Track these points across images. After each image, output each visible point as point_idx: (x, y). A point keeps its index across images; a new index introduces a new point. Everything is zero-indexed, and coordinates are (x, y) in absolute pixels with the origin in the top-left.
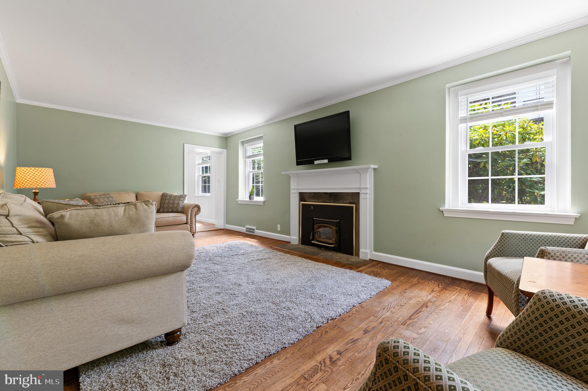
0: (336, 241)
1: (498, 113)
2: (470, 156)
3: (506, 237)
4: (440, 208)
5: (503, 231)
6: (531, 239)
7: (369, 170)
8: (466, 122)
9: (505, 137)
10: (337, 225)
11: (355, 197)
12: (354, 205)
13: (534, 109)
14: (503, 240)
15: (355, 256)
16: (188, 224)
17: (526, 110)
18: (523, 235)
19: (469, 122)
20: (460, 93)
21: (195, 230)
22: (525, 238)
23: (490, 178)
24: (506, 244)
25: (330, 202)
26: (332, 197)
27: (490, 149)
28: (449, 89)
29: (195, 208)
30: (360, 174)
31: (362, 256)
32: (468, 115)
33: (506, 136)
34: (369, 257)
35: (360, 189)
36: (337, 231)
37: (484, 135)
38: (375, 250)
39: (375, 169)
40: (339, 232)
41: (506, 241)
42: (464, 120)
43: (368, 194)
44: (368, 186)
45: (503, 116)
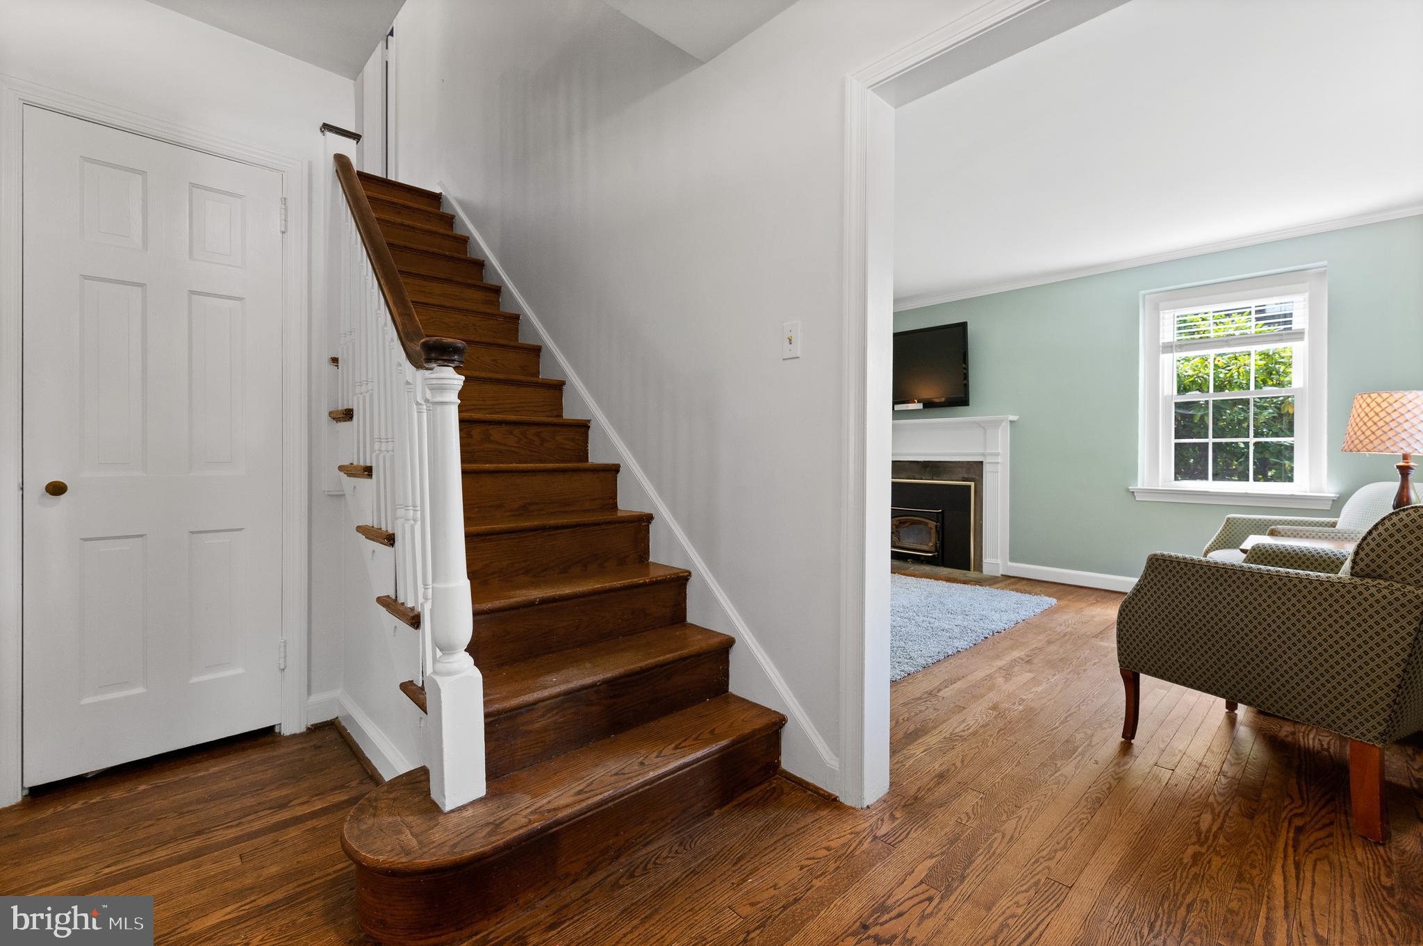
0: (936, 546)
1: (1222, 341)
2: (1178, 405)
3: (1232, 523)
4: (1130, 487)
5: (1229, 516)
6: (1265, 525)
7: (1003, 424)
8: (1172, 352)
9: (1236, 373)
10: (940, 518)
11: (975, 469)
12: (973, 483)
13: (1277, 338)
14: (1228, 528)
15: (974, 570)
17: (1261, 339)
18: (1255, 520)
19: (1177, 351)
20: (1162, 304)
22: (1258, 524)
23: (1211, 440)
24: (1233, 533)
25: (924, 478)
26: (928, 469)
27: (1212, 396)
28: (1144, 296)
30: (985, 430)
31: (987, 570)
32: (1175, 340)
33: (1238, 372)
34: (1001, 571)
35: (983, 455)
36: (938, 529)
37: (1202, 370)
38: (1012, 559)
39: (1011, 422)
40: (941, 533)
41: (1233, 528)
42: (1168, 348)
43: (999, 466)
44: (1000, 451)
45: (1229, 346)
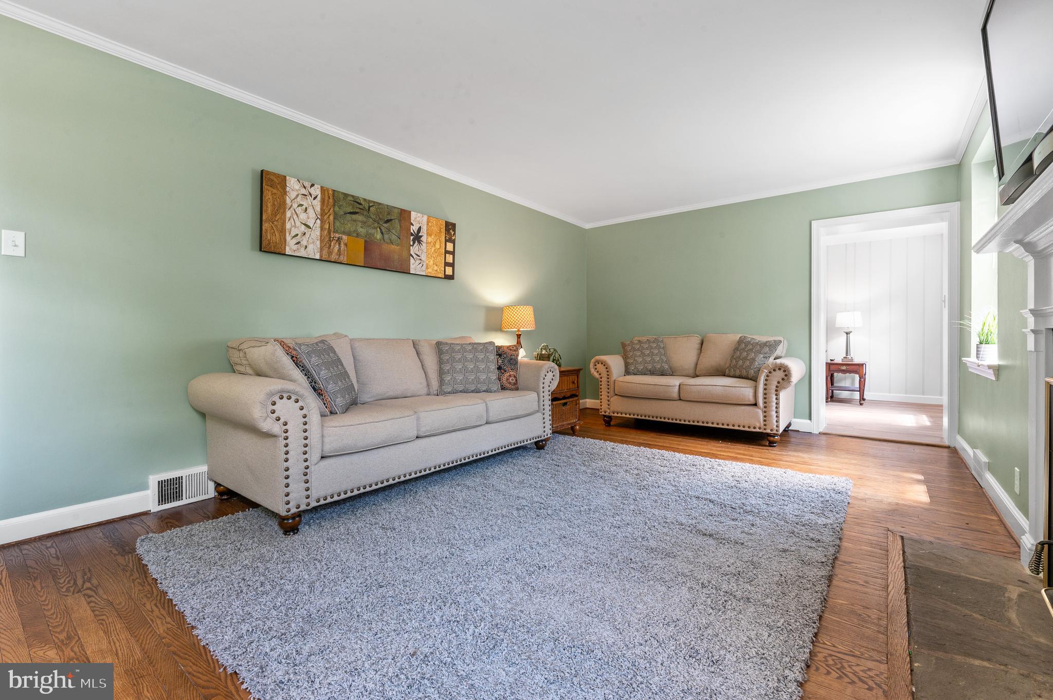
16: (759, 408)
21: (776, 424)
29: (778, 371)
